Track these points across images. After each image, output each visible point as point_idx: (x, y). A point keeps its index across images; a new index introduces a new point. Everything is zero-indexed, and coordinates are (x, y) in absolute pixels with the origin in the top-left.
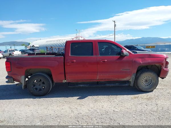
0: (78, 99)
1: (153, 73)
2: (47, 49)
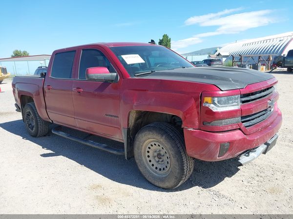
0: (44, 155)
1: (164, 137)
2: (233, 59)
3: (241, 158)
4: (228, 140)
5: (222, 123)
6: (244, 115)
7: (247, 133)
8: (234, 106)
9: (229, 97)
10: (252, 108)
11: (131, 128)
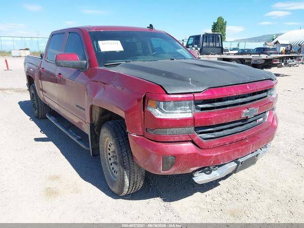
3: (195, 175)
4: (171, 153)
5: (166, 132)
6: (198, 125)
7: (203, 147)
8: (184, 113)
9: (176, 102)
10: (211, 118)
11: (96, 123)
